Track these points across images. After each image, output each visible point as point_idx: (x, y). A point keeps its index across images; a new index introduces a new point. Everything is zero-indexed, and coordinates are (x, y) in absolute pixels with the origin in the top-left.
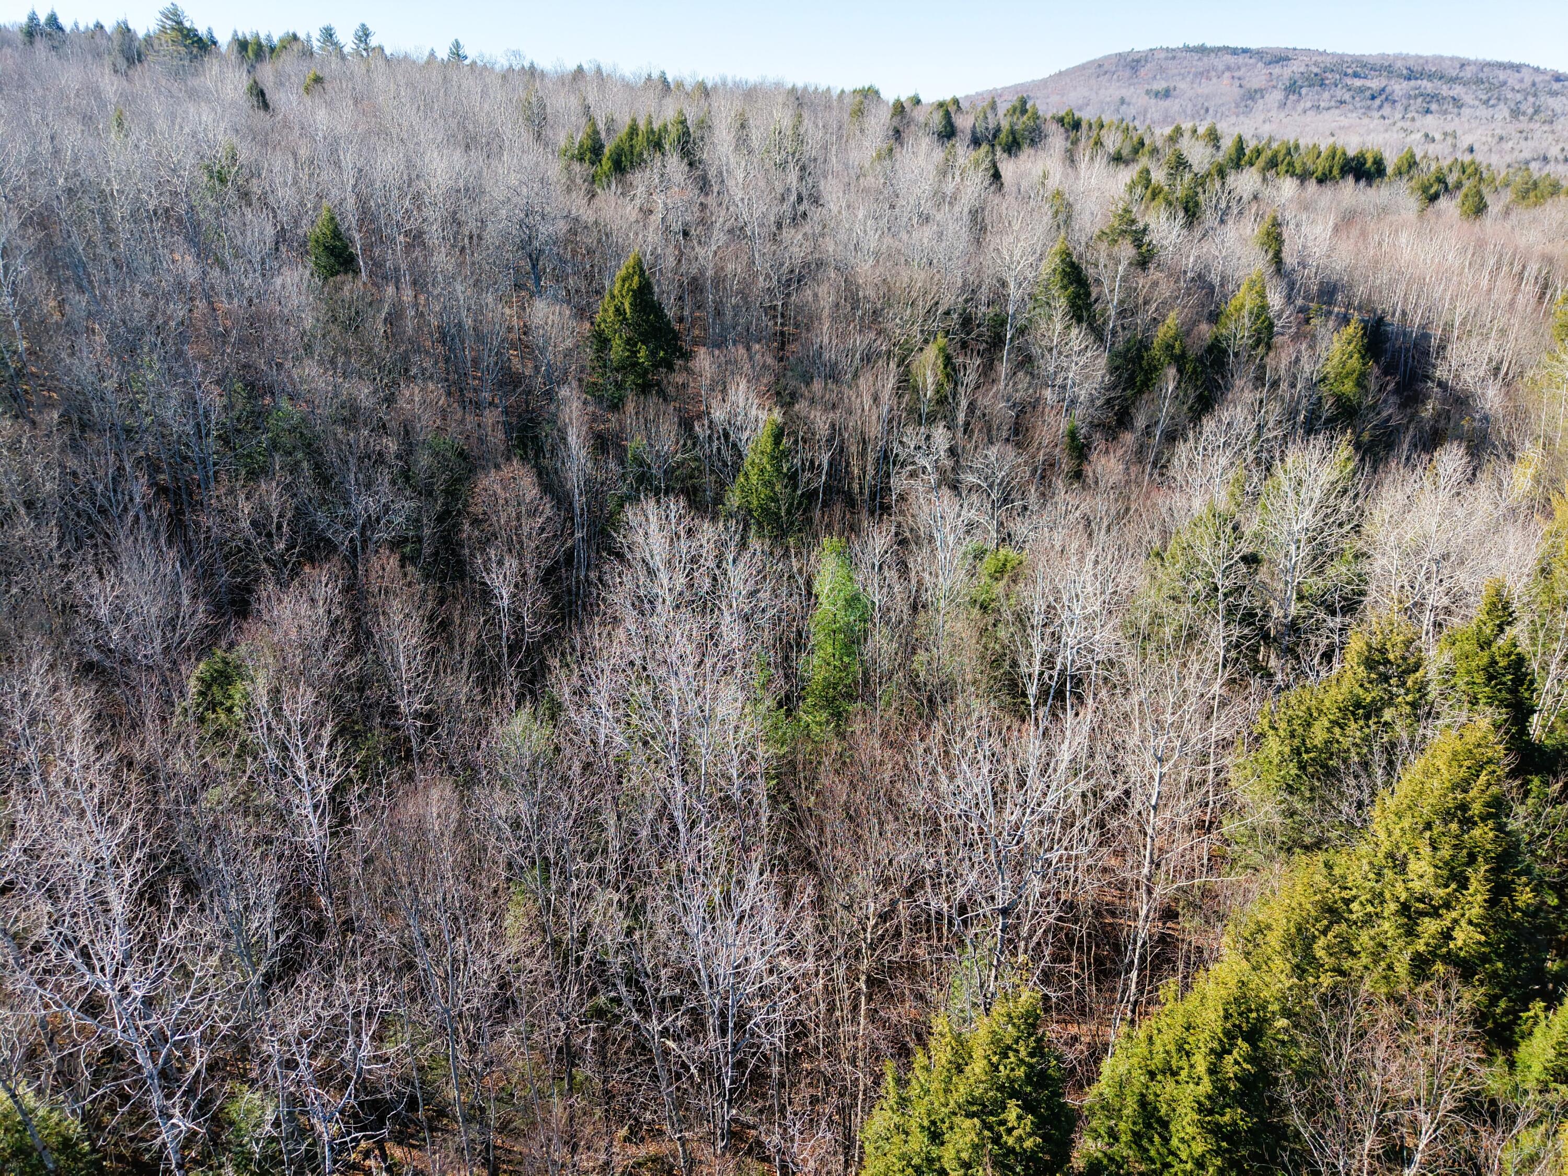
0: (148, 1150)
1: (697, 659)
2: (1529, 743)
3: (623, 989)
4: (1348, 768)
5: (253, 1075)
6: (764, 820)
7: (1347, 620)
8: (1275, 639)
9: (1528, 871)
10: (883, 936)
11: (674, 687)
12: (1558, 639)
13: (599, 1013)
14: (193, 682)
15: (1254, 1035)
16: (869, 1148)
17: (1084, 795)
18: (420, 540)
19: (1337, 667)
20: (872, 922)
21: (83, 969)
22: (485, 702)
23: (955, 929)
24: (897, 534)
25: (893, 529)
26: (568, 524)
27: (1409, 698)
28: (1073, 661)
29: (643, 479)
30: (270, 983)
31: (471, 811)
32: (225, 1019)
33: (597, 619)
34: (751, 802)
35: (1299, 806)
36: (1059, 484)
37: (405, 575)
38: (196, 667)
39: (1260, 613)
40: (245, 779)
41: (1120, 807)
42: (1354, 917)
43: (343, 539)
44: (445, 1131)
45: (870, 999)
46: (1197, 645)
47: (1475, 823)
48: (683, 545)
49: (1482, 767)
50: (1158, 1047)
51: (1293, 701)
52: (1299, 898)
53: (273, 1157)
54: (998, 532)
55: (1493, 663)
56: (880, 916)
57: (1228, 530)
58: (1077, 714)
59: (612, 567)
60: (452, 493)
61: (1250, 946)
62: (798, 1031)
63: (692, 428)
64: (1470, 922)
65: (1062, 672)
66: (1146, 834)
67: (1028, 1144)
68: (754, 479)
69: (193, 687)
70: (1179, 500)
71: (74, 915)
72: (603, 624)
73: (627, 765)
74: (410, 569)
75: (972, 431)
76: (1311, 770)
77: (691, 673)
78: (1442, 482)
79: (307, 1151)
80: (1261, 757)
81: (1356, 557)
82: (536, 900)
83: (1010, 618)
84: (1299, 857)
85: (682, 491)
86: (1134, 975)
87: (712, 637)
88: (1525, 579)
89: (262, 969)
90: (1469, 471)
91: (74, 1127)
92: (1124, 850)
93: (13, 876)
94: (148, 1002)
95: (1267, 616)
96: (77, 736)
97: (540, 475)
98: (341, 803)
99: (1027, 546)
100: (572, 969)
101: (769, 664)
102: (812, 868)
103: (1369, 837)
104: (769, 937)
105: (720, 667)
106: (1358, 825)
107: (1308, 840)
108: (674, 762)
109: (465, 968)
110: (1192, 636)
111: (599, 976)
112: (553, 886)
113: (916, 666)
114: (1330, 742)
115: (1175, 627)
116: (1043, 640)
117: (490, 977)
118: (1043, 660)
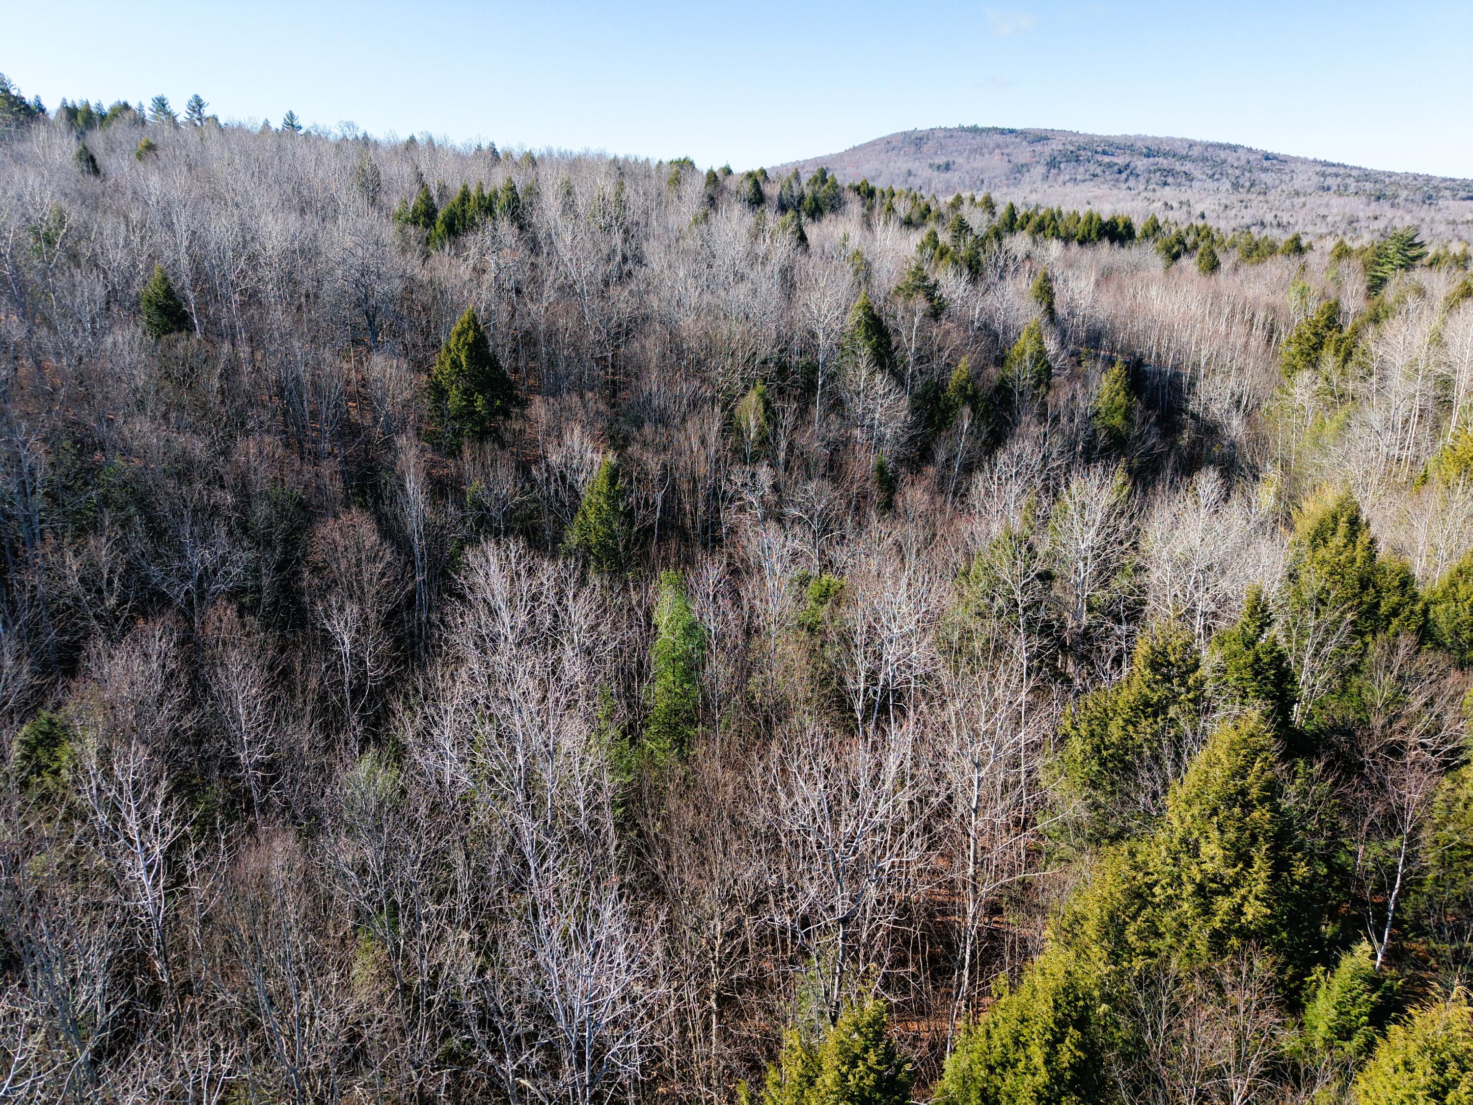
1: (540, 695)
2: (1294, 730)
3: (476, 1031)
4: (1142, 761)
6: (612, 851)
7: (1131, 627)
8: (1071, 648)
9: (1301, 846)
10: (731, 954)
11: (518, 723)
12: (1308, 635)
13: (451, 1056)
14: (15, 745)
15: (1082, 1023)
17: (911, 803)
18: (259, 590)
19: (1125, 670)
20: (720, 941)
22: (329, 748)
23: (798, 941)
24: (729, 565)
25: (725, 560)
26: (409, 568)
27: (1190, 696)
28: (894, 677)
29: (483, 522)
30: (100, 1058)
31: (316, 860)
33: (439, 660)
34: (598, 832)
35: (1102, 800)
36: (872, 513)
37: (244, 626)
38: (19, 730)
39: (1056, 624)
40: (72, 844)
41: (943, 812)
42: (1157, 900)
43: (179, 591)
45: (720, 1015)
46: (1004, 656)
47: (1254, 807)
48: (524, 583)
49: (1256, 755)
50: (996, 1041)
51: (1090, 704)
52: (1108, 887)
54: (820, 559)
55: (1258, 659)
56: (727, 934)
57: (1024, 550)
58: (901, 726)
59: (453, 608)
60: (291, 541)
61: (1069, 936)
62: (655, 1056)
63: (529, 472)
64: (1257, 898)
65: (885, 688)
66: (969, 836)
68: (592, 518)
69: (16, 752)
70: (979, 526)
72: (446, 664)
73: (473, 804)
74: (249, 619)
75: (792, 468)
76: (1110, 765)
77: (534, 709)
78: (1203, 501)
80: (1066, 756)
81: (1135, 571)
82: (384, 947)
83: (836, 639)
84: (1108, 849)
85: (521, 531)
86: (966, 973)
87: (554, 673)
88: (1277, 585)
89: (91, 1045)
90: (1224, 493)
92: (951, 853)
95: (1062, 627)
97: (379, 522)
98: (176, 862)
99: (847, 571)
100: (423, 1013)
101: (612, 695)
102: (660, 894)
103: (1165, 824)
104: (624, 965)
105: (564, 700)
106: (1155, 813)
107: (1112, 831)
108: (520, 798)
109: (312, 1023)
110: (999, 648)
111: (452, 1019)
112: (402, 931)
113: (752, 687)
114: (1125, 739)
115: (983, 641)
116: (866, 658)
117: (337, 1030)
118: (867, 677)
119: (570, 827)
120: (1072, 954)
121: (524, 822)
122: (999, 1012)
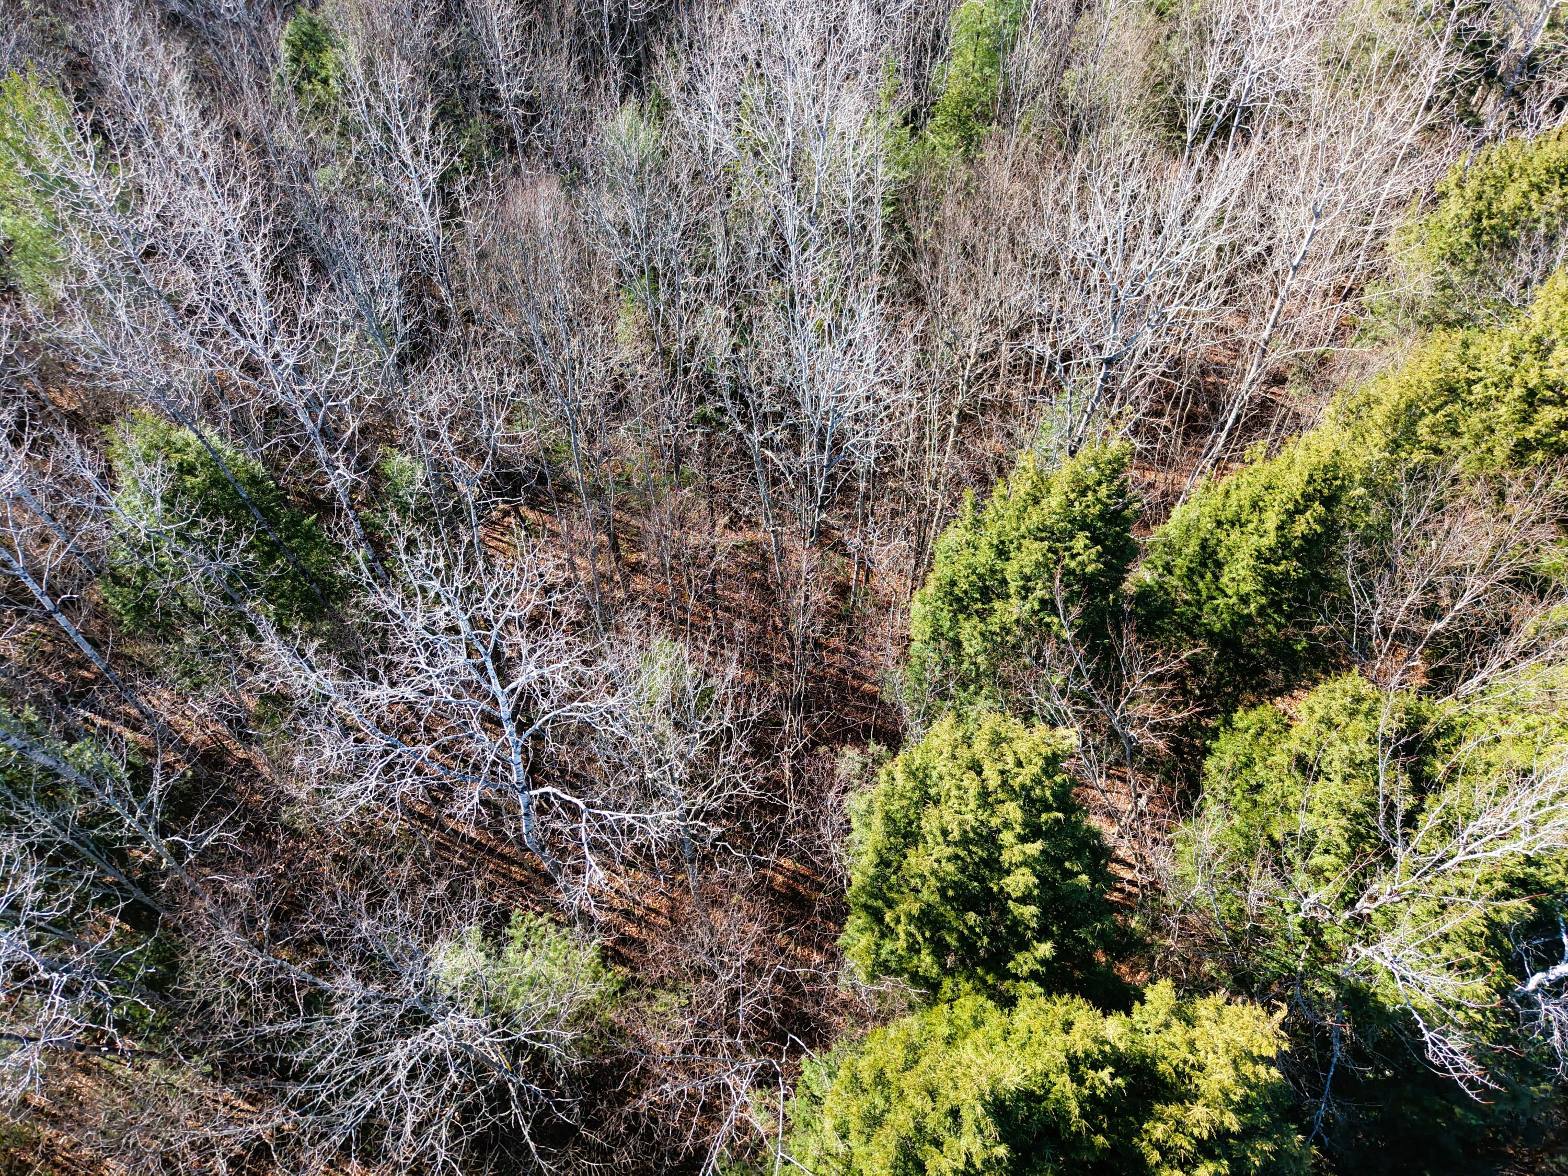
0: (323, 491)
1: (818, 57)
3: (728, 403)
4: (1529, 240)
5: (401, 441)
6: (876, 250)
8: (1501, 79)
10: (981, 375)
11: (791, 89)
13: (704, 420)
14: (283, 45)
15: (1330, 501)
16: (939, 556)
17: (1220, 249)
20: (973, 361)
21: (237, 335)
22: (587, 93)
23: (1056, 374)
28: (1250, 90)
30: (404, 363)
31: (580, 212)
32: (369, 392)
34: (864, 228)
35: (1456, 279)
38: (283, 27)
39: (1495, 40)
40: (352, 160)
41: (1257, 264)
42: (1472, 398)
44: (570, 502)
45: (959, 431)
46: (1405, 79)
50: (1233, 500)
51: (1495, 157)
52: (1419, 374)
53: (426, 508)
56: (982, 356)
58: (1238, 155)
61: (1352, 417)
62: (888, 455)
65: (1233, 104)
66: (1276, 295)
67: (1090, 569)
69: (284, 52)
71: (217, 284)
73: (736, 177)
76: (1485, 238)
77: (810, 75)
79: (454, 507)
80: (1433, 220)
82: (645, 310)
83: (1189, 30)
84: (1438, 335)
86: (1224, 434)
87: (836, 31)
89: (396, 350)
91: (259, 469)
92: (1249, 312)
93: (152, 240)
94: (299, 370)
95: (1502, 47)
96: (179, 98)
98: (449, 194)
100: (680, 378)
101: (898, 70)
102: (920, 302)
103: (1522, 318)
104: (873, 366)
105: (843, 69)
106: (1516, 304)
107: (1452, 316)
108: (786, 178)
109: (581, 368)
110: (1403, 67)
111: (707, 387)
112: (662, 297)
113: (1066, 84)
114: (1521, 209)
115: (1385, 54)
116: (1221, 59)
117: (604, 378)
118: (1215, 86)
119: (835, 218)
120: (1348, 435)
121: (787, 203)
122: (1245, 475)
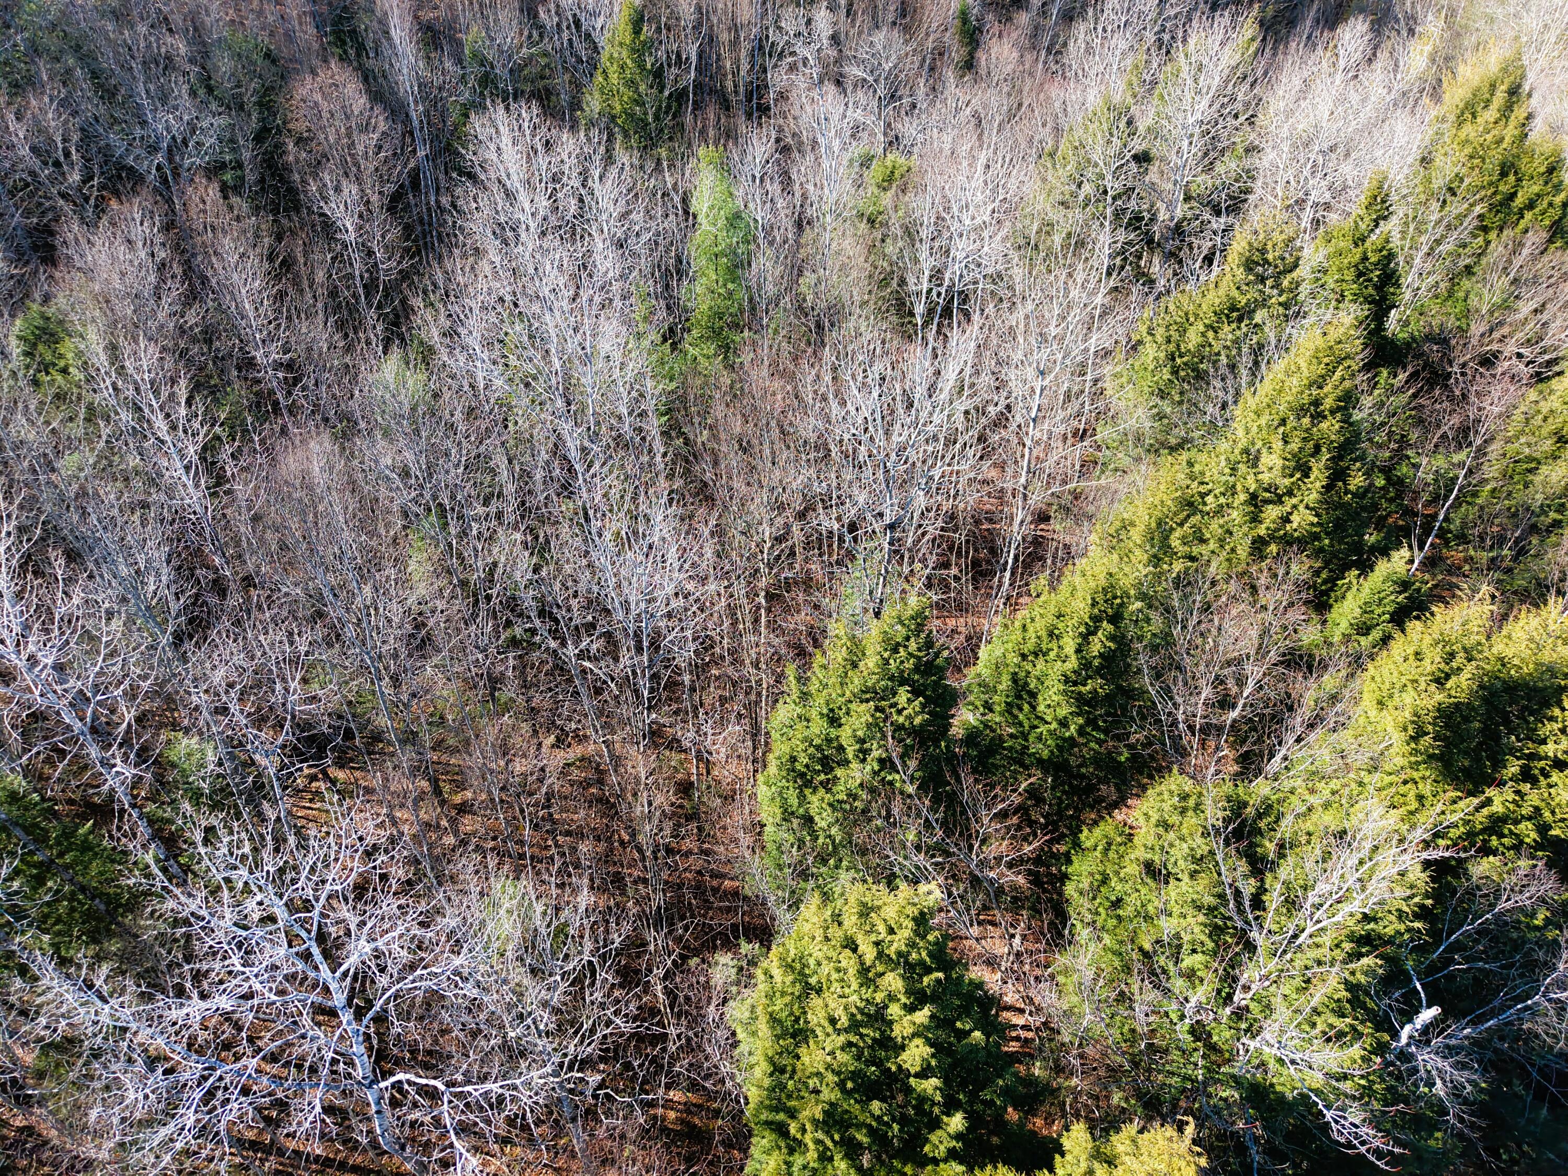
0: (99, 794)
1: (572, 293)
2: (1385, 338)
3: (537, 622)
4: (1216, 370)
5: (186, 723)
6: (658, 458)
7: (1230, 220)
8: (1159, 244)
9: (1362, 458)
10: (779, 556)
11: (551, 323)
12: (1426, 231)
13: (514, 642)
14: (13, 342)
15: (1115, 619)
16: (775, 735)
17: (967, 413)
18: (240, 165)
19: (1216, 269)
20: (769, 545)
22: (348, 349)
23: (847, 544)
24: (778, 140)
25: (774, 135)
26: (408, 140)
27: (1282, 299)
28: (961, 276)
29: (486, 80)
30: (181, 640)
31: (356, 462)
32: (145, 678)
33: (456, 251)
34: (643, 439)
35: (1168, 410)
36: (950, 75)
37: (231, 208)
38: (13, 324)
39: (1147, 216)
40: (102, 444)
41: (1001, 422)
42: (1208, 508)
43: (149, 166)
44: (382, 753)
45: (769, 610)
46: (1085, 253)
47: (1325, 417)
48: (542, 161)
49: (1339, 363)
50: (1031, 633)
51: (1172, 307)
52: (1160, 495)
53: (222, 790)
54: (885, 134)
55: (1365, 258)
56: (776, 539)
57: (1122, 125)
58: (964, 332)
59: (464, 191)
60: (266, 105)
61: (1114, 541)
62: (706, 644)
63: (536, 16)
64: (1307, 507)
65: (950, 289)
66: (1024, 445)
67: (917, 721)
68: (614, 78)
69: (16, 348)
70: (1073, 94)
72: (464, 256)
73: (510, 409)
74: (235, 200)
75: (856, 13)
76: (1182, 373)
77: (567, 308)
78: (1342, 63)
79: (254, 783)
80: (1137, 364)
81: (1247, 151)
82: (436, 545)
83: (899, 233)
84: (1166, 459)
85: (533, 95)
86: (1008, 574)
87: (585, 268)
88: (1406, 170)
89: (170, 629)
90: (1369, 52)
91: (19, 783)
92: (1004, 462)
94: (60, 668)
95: (1153, 220)
97: (366, 79)
98: (213, 463)
99: (916, 150)
100: (483, 606)
101: (649, 295)
102: (709, 499)
103: (1229, 435)
104: (677, 565)
105: (598, 299)
106: (1221, 424)
107: (1173, 441)
108: (560, 403)
109: (377, 614)
110: (1080, 244)
111: (513, 611)
112: (453, 531)
113: (803, 289)
114: (1203, 346)
115: (1063, 235)
116: (931, 254)
117: (402, 619)
118: (931, 277)
119: (614, 434)
120: (1115, 557)
121: (565, 427)
122: (1036, 608)
